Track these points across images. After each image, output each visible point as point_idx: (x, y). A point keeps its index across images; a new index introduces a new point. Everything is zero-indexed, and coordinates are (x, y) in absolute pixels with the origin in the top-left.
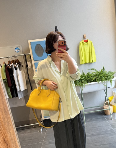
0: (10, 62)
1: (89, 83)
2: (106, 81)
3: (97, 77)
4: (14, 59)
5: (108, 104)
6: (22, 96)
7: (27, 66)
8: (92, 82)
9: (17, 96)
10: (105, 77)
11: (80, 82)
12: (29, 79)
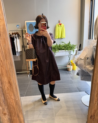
0: (13, 34)
1: (60, 51)
2: (70, 50)
3: (65, 48)
4: (15, 32)
5: (70, 65)
6: (18, 55)
7: (23, 37)
8: (61, 50)
9: (16, 54)
10: (70, 48)
11: (54, 49)
12: (24, 45)
